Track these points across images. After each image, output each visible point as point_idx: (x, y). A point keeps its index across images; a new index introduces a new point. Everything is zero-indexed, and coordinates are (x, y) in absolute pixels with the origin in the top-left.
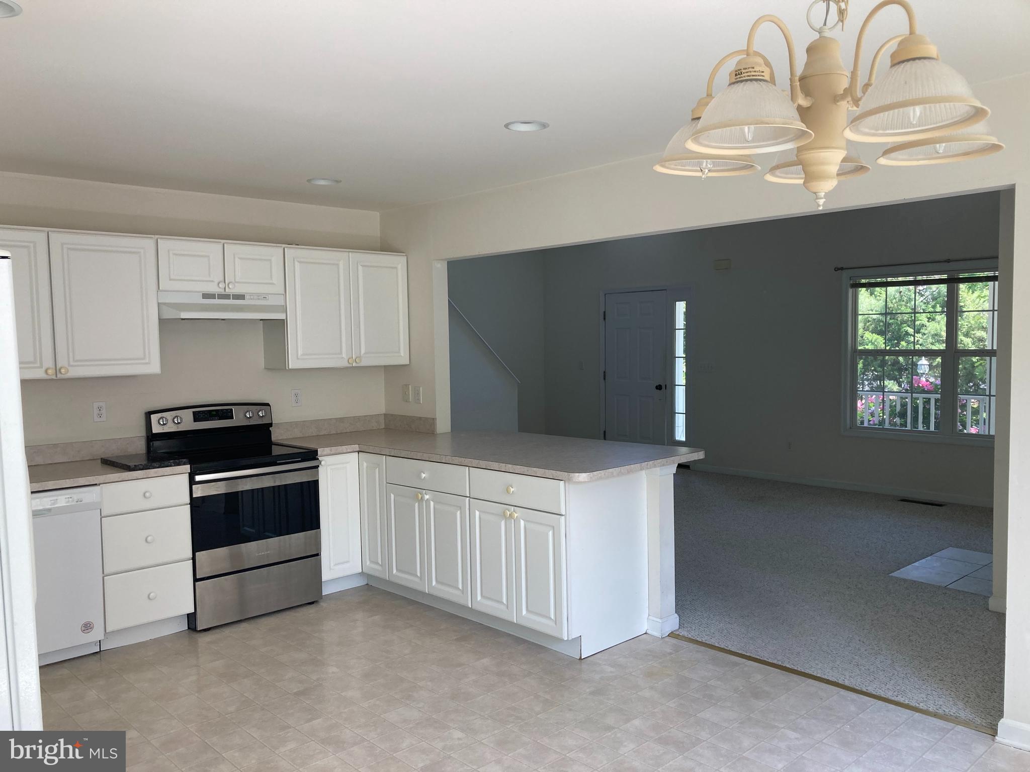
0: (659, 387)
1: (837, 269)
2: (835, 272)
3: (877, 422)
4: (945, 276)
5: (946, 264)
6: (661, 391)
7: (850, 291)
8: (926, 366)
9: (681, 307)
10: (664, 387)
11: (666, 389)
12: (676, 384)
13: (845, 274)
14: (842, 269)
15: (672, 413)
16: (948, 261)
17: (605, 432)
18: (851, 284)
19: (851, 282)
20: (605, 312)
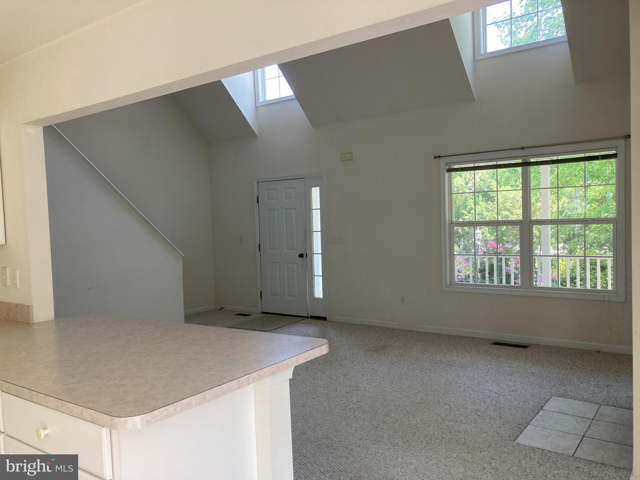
0: (301, 256)
1: (435, 157)
2: (435, 159)
3: (463, 277)
4: (520, 161)
5: (521, 150)
6: (303, 258)
7: (447, 174)
8: (480, 234)
9: (316, 192)
10: (305, 256)
11: (307, 257)
12: (314, 253)
13: (442, 161)
14: (439, 157)
15: (312, 276)
16: (522, 148)
17: (261, 292)
18: (447, 169)
19: (447, 168)
20: (258, 197)
